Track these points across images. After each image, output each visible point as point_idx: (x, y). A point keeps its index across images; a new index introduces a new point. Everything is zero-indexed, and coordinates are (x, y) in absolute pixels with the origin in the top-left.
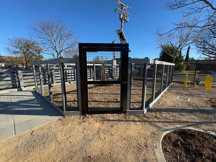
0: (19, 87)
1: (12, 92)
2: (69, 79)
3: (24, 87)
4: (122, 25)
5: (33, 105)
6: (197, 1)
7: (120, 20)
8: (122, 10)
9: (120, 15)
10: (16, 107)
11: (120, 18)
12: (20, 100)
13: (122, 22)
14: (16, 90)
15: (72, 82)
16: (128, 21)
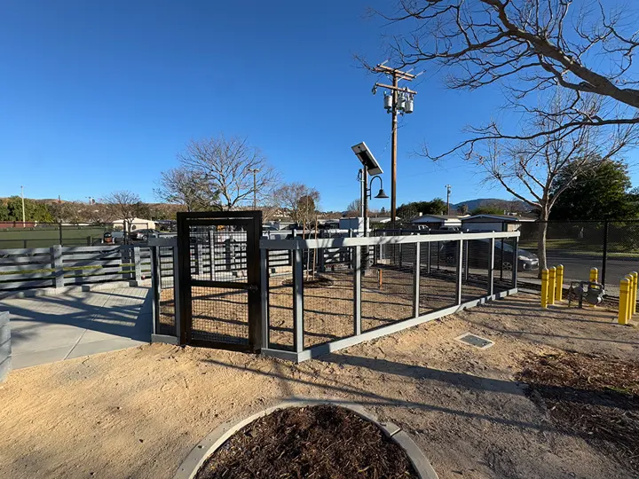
0: (134, 278)
1: (121, 287)
2: (235, 264)
3: (142, 278)
4: (393, 123)
5: (127, 316)
6: (532, 65)
7: (388, 112)
8: (394, 85)
9: (386, 98)
10: (99, 316)
11: (388, 108)
12: (117, 304)
13: (394, 115)
14: (128, 284)
15: (239, 273)
16: (412, 109)
